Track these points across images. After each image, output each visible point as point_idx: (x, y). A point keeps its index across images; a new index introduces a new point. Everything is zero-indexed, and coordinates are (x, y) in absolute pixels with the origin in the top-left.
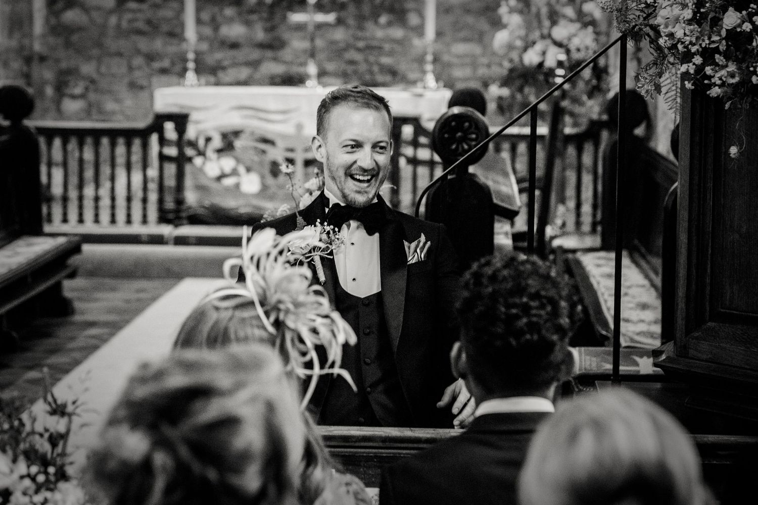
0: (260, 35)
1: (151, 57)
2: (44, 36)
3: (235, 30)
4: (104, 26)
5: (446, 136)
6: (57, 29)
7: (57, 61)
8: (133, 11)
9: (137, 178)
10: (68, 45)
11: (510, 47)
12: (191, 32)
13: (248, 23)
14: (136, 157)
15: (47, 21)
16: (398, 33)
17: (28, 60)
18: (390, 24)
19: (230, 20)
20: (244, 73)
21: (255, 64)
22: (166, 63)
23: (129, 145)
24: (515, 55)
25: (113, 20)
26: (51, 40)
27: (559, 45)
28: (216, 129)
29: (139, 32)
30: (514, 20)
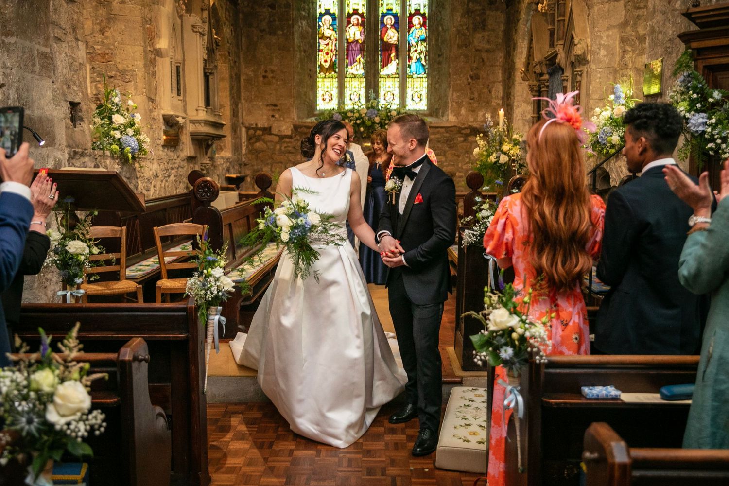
2: (246, 154)
4: (274, 149)
5: (515, 187)
6: (252, 151)
7: (253, 166)
8: (287, 143)
10: (257, 158)
11: (481, 155)
15: (247, 147)
17: (240, 165)
24: (483, 158)
25: (278, 147)
26: (249, 156)
27: (505, 153)
29: (290, 152)
30: (481, 143)
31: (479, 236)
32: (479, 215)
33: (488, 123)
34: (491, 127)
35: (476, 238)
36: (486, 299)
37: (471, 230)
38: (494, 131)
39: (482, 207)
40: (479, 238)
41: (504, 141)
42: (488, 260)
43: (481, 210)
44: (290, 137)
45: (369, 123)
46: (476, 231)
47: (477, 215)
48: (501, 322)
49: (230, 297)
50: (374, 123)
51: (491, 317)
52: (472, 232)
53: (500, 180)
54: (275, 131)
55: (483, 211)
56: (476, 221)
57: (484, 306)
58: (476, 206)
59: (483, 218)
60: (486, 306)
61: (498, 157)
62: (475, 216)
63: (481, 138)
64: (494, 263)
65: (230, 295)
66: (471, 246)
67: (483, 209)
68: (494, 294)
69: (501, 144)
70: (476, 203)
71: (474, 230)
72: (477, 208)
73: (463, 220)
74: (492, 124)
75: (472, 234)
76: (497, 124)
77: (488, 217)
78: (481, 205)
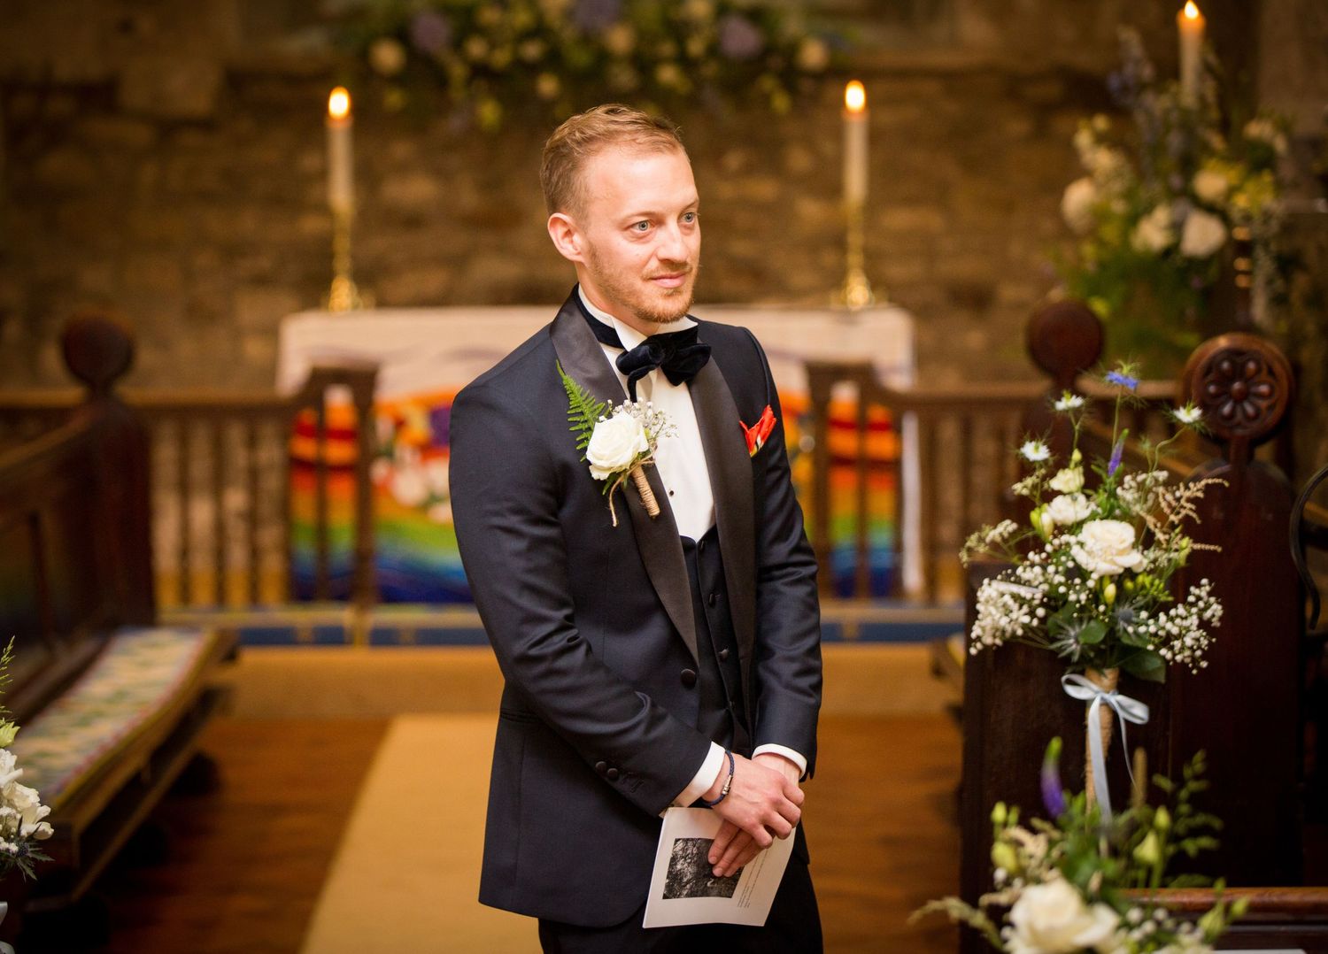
0: (469, 198)
1: (232, 251)
3: (416, 190)
5: (1212, 389)
9: (202, 513)
12: (341, 194)
13: (441, 174)
14: (200, 468)
16: (764, 189)
18: (748, 170)
19: (403, 169)
20: (434, 281)
21: (458, 262)
22: (265, 263)
23: (184, 441)
24: (1110, 232)
27: (1209, 209)
28: (420, 401)
30: (1103, 160)
31: (1042, 604)
32: (1044, 518)
33: (1129, 70)
34: (1142, 87)
35: (1032, 614)
36: (1001, 853)
37: (1007, 579)
38: (1157, 104)
39: (1055, 484)
40: (1041, 612)
41: (1207, 150)
42: (1083, 705)
43: (1049, 496)
44: (205, 125)
45: (580, 58)
46: (1027, 583)
47: (1034, 516)
48: (1051, 930)
49: (45, 859)
50: (603, 57)
51: (1017, 915)
52: (1015, 589)
53: (1126, 369)
54: (135, 95)
55: (1058, 501)
56: (1028, 542)
57: (991, 878)
58: (1029, 481)
59: (1060, 529)
60: (1000, 875)
61: (1177, 228)
62: (1024, 521)
63: (1101, 139)
64: (1108, 717)
65: (44, 853)
66: (1009, 650)
67: (1059, 493)
68: (1034, 831)
69: (1189, 165)
70: (1026, 468)
71: (1018, 581)
72: (1034, 487)
73: (974, 537)
74: (1147, 72)
75: (1016, 597)
76: (1169, 70)
77: (1076, 527)
78: (1052, 475)
